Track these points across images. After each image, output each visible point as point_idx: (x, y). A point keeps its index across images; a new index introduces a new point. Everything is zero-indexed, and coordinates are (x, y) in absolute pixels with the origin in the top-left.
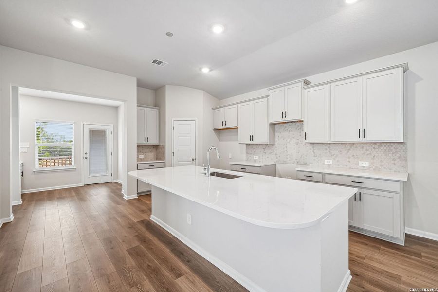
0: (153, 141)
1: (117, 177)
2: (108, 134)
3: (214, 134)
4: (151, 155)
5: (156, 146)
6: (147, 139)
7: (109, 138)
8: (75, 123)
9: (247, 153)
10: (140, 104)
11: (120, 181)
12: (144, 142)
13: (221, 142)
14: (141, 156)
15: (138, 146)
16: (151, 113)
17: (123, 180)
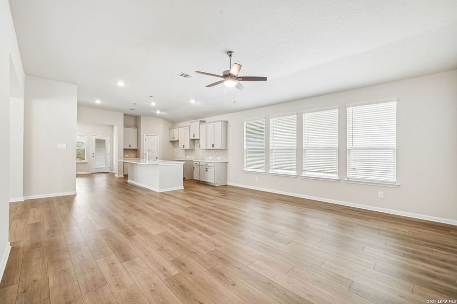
0: (134, 147)
1: (112, 169)
2: (107, 142)
3: (170, 143)
4: (133, 155)
5: (136, 150)
6: (130, 146)
7: (108, 144)
8: (87, 135)
9: (185, 155)
10: (125, 126)
11: (114, 172)
12: (128, 148)
13: (175, 149)
14: (127, 156)
15: (125, 149)
16: (133, 131)
17: (115, 171)
